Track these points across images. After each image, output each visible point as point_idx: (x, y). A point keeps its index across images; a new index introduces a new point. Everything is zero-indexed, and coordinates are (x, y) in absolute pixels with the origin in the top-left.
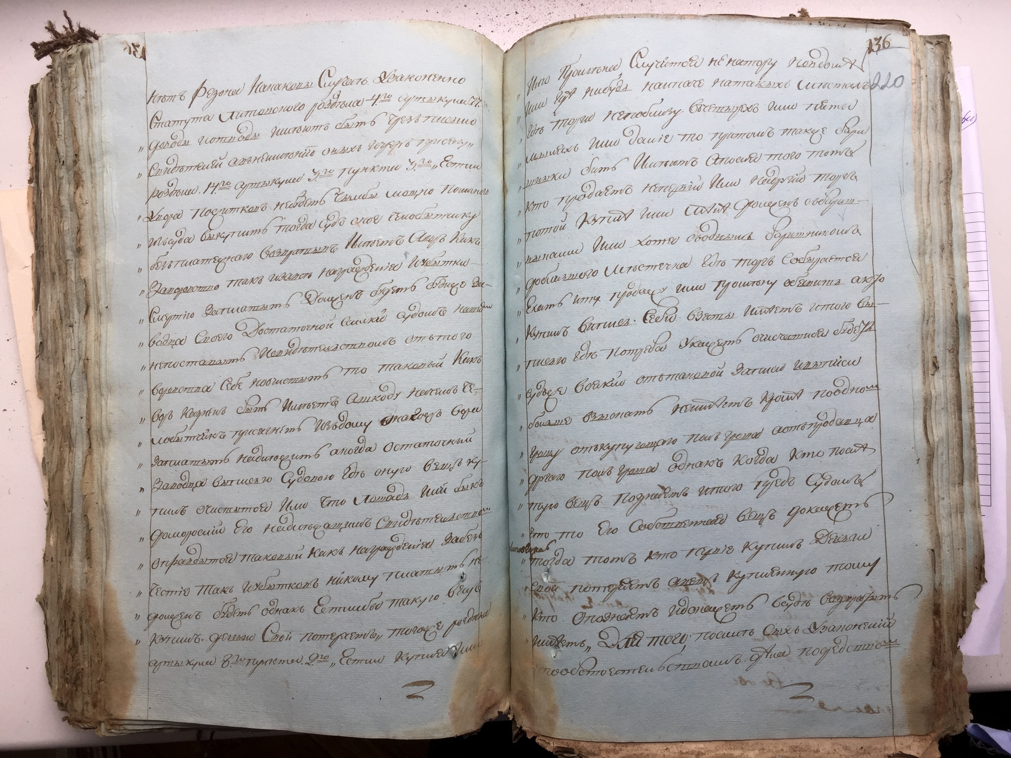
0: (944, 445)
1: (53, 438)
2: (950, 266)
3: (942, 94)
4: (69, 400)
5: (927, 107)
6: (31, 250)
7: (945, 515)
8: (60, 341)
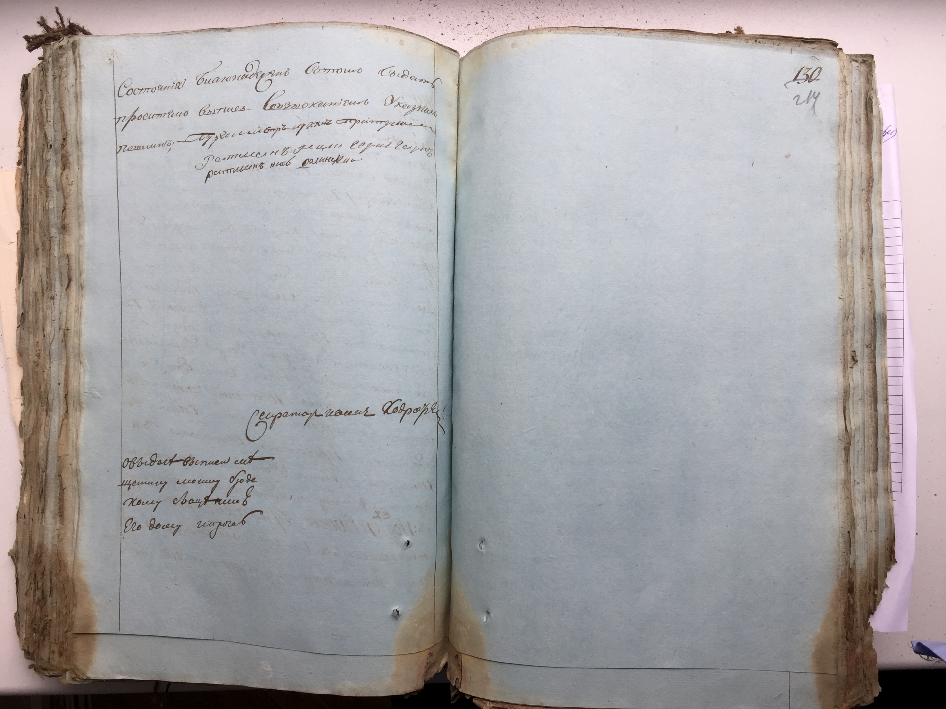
0: (861, 433)
1: (30, 402)
2: (869, 268)
3: (866, 109)
4: (48, 368)
5: (851, 120)
6: (18, 227)
7: (859, 499)
8: (41, 313)
